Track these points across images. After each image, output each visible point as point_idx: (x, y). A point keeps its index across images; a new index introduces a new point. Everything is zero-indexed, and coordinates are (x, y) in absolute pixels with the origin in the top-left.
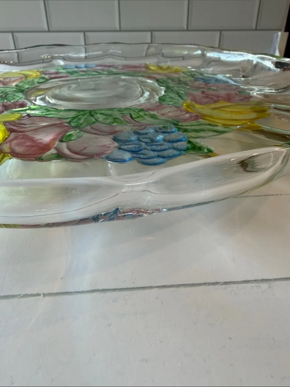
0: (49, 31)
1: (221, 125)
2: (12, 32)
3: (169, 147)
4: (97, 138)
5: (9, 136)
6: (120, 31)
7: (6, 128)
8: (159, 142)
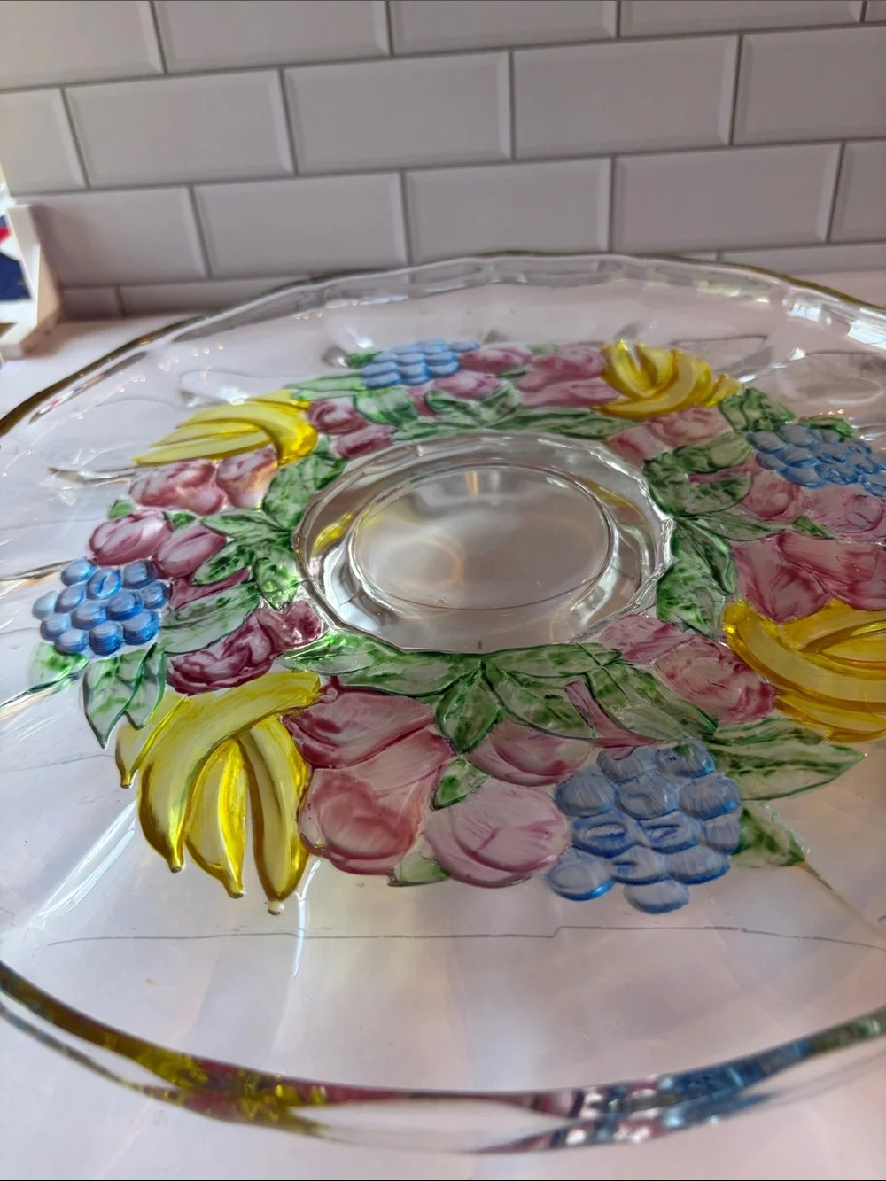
0: (297, 174)
1: (827, 733)
2: (190, 184)
3: (694, 835)
4: (514, 794)
5: (310, 780)
6: (514, 159)
7: (297, 744)
8: (668, 813)
